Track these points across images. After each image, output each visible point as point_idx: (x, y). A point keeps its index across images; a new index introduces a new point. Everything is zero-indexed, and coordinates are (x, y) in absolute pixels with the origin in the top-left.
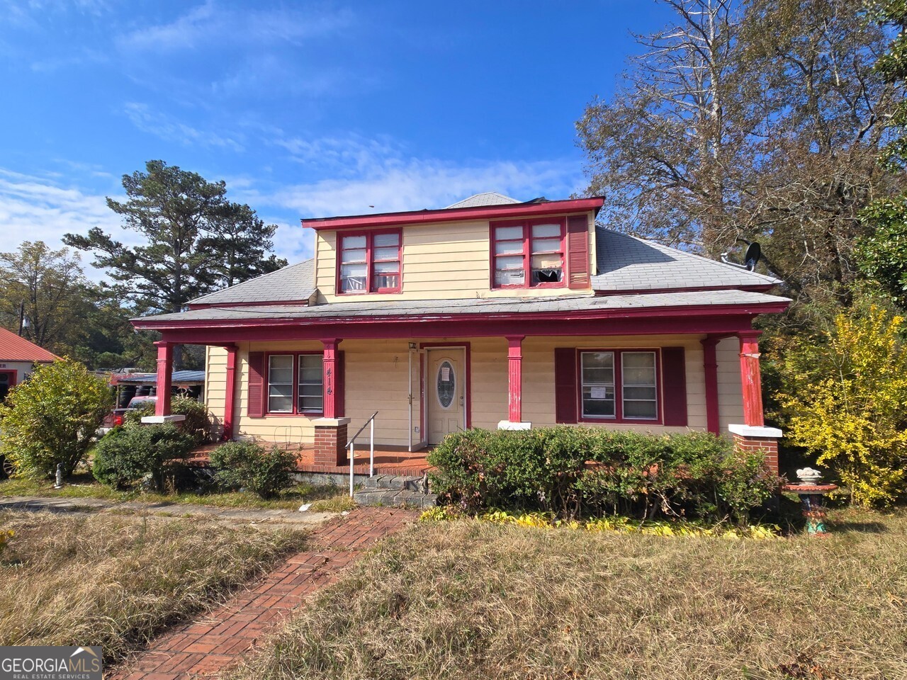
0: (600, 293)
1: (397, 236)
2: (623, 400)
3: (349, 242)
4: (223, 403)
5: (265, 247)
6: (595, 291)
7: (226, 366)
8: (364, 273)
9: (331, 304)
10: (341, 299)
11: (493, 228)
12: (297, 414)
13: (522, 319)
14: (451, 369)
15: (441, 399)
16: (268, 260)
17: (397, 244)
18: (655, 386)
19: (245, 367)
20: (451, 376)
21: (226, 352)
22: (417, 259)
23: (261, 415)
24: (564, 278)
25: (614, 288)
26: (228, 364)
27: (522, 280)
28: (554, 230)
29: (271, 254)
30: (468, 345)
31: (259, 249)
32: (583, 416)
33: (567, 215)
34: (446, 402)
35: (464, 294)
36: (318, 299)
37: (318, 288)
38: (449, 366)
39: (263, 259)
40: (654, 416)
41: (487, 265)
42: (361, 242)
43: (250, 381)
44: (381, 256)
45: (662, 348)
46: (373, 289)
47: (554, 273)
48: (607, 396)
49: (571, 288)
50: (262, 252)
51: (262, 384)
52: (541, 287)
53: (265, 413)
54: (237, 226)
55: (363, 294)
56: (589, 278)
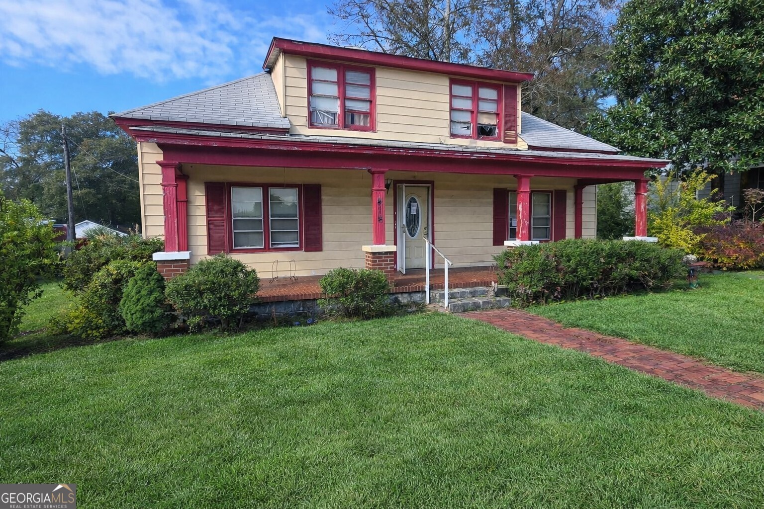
0: (531, 147)
1: (368, 76)
2: (532, 227)
3: (320, 73)
6: (528, 145)
8: (336, 107)
9: (305, 135)
10: (314, 131)
11: (453, 82)
12: (269, 249)
14: (417, 205)
15: (408, 229)
17: (369, 84)
18: (550, 217)
19: (199, 199)
20: (418, 210)
23: (226, 251)
24: (499, 134)
25: (539, 145)
27: (469, 132)
28: (493, 94)
30: (432, 183)
32: (509, 238)
33: (504, 83)
34: (412, 233)
35: (430, 139)
38: (416, 202)
40: (548, 237)
41: (448, 116)
42: (332, 75)
43: (208, 215)
44: (351, 92)
45: (555, 190)
46: (345, 127)
47: (491, 129)
49: (506, 142)
51: (225, 217)
52: (483, 139)
53: (230, 250)
55: (337, 129)
56: (516, 136)
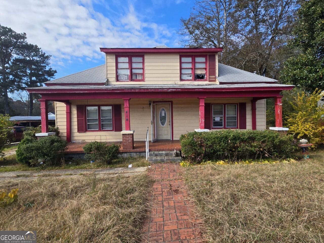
0: (221, 83)
1: (142, 58)
2: (226, 121)
3: (121, 59)
4: (65, 127)
5: (46, 64)
6: (219, 82)
7: (66, 111)
8: (128, 72)
9: (114, 85)
10: (118, 83)
11: (181, 57)
12: (101, 130)
13: (207, 91)
14: (165, 112)
15: (161, 122)
16: (49, 70)
17: (142, 61)
18: (237, 116)
19: (75, 112)
20: (165, 114)
21: (65, 105)
22: (150, 68)
23: (84, 131)
24: (207, 78)
25: (226, 82)
26: (67, 110)
27: (191, 78)
28: (203, 60)
29: (50, 68)
30: (172, 102)
31: (44, 65)
32: (213, 127)
33: (208, 54)
34: (163, 124)
35: (170, 83)
36: (107, 83)
37: (108, 78)
38: (164, 110)
39: (46, 70)
40: (236, 126)
41: (179, 72)
42: (126, 59)
43: (78, 117)
44: (134, 66)
45: (239, 103)
46: (132, 80)
47: (202, 76)
48: (220, 120)
49: (209, 81)
50: (45, 66)
51: (84, 118)
52: (198, 81)
53: (86, 131)
54: (32, 54)
55: (128, 81)
56: (215, 78)
